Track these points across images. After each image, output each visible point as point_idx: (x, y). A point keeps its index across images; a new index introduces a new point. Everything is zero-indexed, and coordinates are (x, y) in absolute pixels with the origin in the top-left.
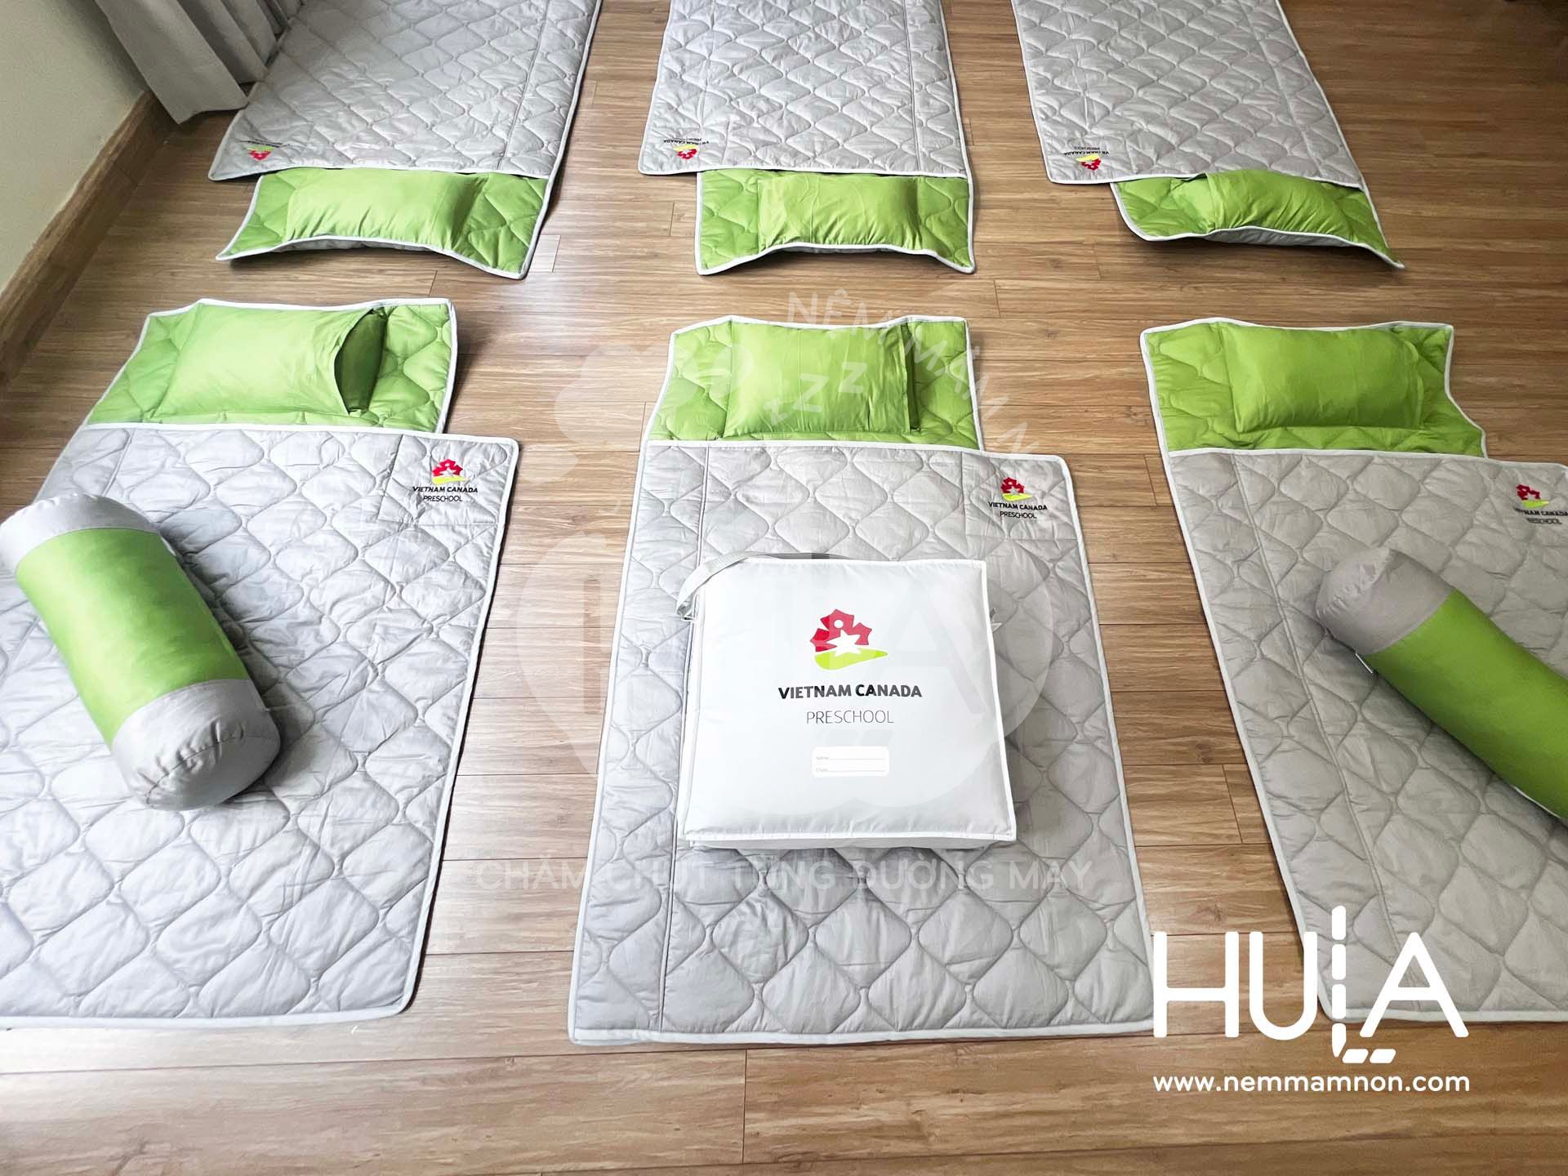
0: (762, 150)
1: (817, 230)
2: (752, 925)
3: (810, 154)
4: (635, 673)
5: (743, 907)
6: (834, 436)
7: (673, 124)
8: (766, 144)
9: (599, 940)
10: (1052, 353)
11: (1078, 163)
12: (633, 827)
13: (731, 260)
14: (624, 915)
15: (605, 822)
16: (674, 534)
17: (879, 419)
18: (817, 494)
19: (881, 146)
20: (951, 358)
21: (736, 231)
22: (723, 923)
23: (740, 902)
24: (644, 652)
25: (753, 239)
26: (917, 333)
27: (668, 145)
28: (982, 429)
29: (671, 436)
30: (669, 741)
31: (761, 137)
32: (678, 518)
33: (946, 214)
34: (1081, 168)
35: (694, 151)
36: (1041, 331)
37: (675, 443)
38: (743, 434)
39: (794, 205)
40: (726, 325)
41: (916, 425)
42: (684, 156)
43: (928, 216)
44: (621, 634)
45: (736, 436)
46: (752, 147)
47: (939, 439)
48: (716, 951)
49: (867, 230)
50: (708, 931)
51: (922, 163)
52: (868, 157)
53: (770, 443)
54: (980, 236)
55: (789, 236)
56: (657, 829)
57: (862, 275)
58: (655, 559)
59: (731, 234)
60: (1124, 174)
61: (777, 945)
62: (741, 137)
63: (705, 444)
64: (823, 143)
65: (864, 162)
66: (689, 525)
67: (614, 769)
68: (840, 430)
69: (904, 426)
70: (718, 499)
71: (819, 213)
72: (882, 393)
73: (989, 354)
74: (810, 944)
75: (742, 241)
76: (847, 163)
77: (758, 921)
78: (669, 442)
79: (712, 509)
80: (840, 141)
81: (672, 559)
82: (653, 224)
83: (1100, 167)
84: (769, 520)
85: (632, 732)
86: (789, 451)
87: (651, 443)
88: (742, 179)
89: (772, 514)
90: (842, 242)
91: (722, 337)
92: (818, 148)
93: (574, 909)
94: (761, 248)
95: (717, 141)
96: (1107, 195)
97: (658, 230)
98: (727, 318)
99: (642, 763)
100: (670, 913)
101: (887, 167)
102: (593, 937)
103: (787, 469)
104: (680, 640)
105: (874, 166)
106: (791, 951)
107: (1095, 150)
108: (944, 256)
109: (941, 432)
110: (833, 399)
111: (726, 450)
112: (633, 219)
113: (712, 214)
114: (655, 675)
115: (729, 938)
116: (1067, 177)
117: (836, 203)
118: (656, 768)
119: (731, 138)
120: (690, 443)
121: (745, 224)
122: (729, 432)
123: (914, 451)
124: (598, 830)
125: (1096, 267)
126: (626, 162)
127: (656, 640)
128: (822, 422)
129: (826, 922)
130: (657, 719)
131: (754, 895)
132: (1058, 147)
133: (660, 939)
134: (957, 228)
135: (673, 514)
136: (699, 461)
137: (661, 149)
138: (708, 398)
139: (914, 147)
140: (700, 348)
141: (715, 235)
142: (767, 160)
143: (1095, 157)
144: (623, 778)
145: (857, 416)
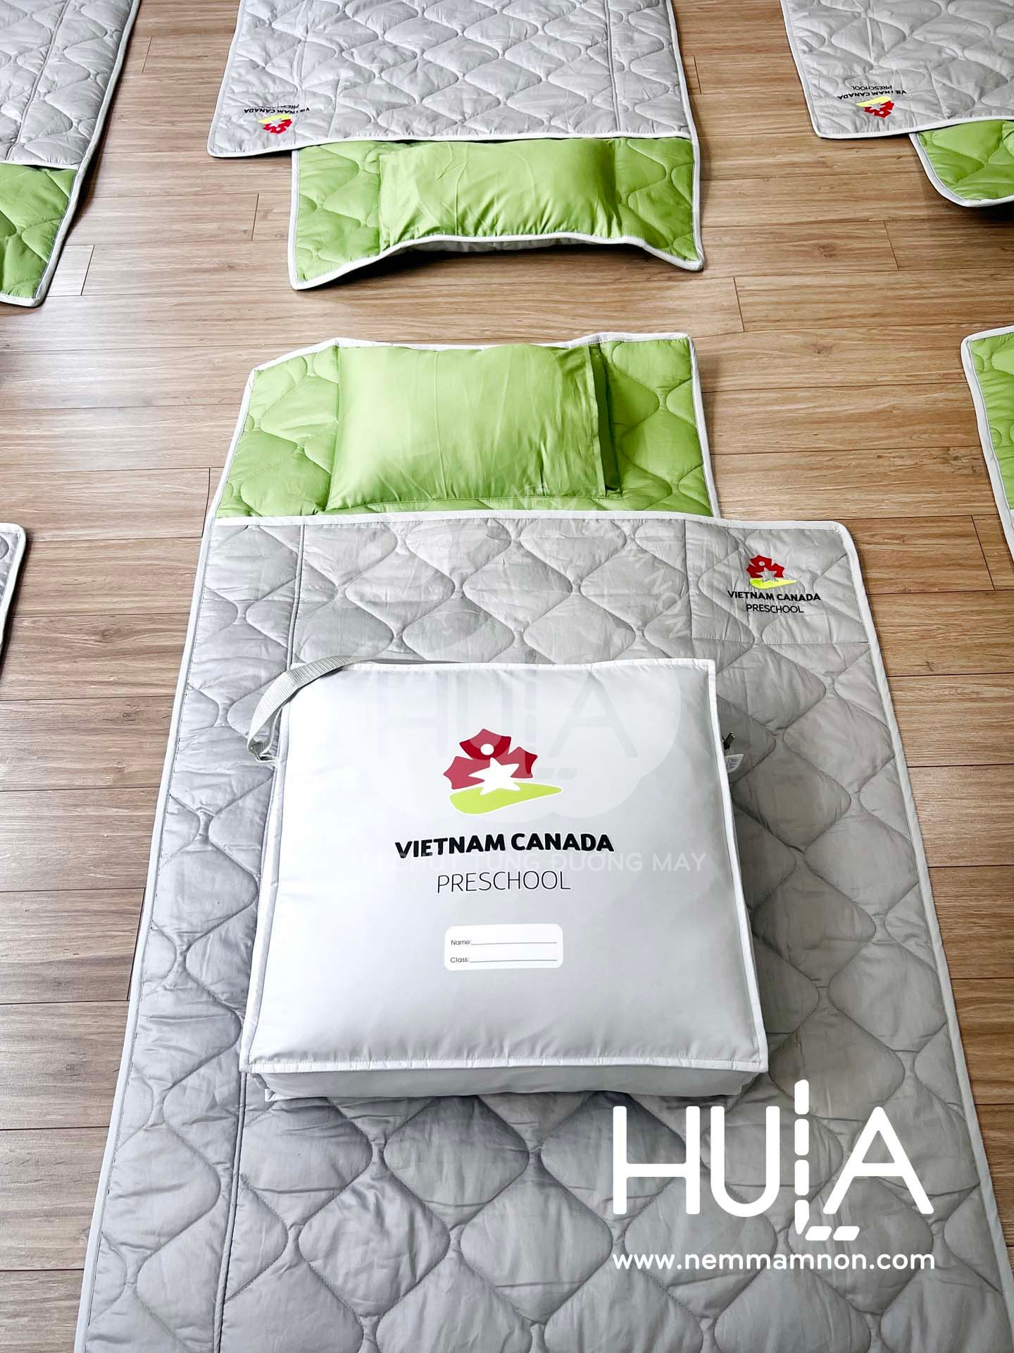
0: (386, 114)
1: (464, 217)
2: (359, 1225)
3: (457, 117)
4: (189, 848)
5: (347, 1197)
6: (491, 504)
7: (258, 89)
8: (392, 107)
9: (123, 1249)
10: (823, 377)
11: (859, 109)
12: (178, 1076)
13: (338, 265)
14: (162, 1210)
15: (138, 1071)
16: (253, 649)
17: (556, 476)
18: (466, 588)
19: (561, 101)
20: (669, 389)
21: (348, 228)
22: (316, 1221)
23: (342, 1187)
24: (203, 818)
25: (372, 235)
26: (615, 357)
27: (250, 116)
28: (716, 488)
29: (249, 512)
30: (237, 946)
31: (385, 97)
32: (258, 626)
33: (658, 188)
34: (863, 115)
35: (288, 123)
36: (806, 346)
37: (252, 521)
38: (355, 506)
39: (430, 183)
40: (330, 352)
41: (614, 484)
42: (274, 130)
43: (632, 190)
44: (169, 795)
45: (344, 508)
46: (371, 112)
47: (651, 503)
48: (304, 1266)
49: (538, 212)
50: (292, 1234)
51: (622, 119)
52: (543, 117)
53: (394, 516)
54: (712, 217)
55: (423, 226)
56: (217, 1081)
57: (534, 279)
58: (222, 685)
59: (340, 231)
60: (929, 119)
61: (399, 1255)
62: (357, 99)
63: (299, 521)
64: (475, 101)
65: (539, 124)
66: (272, 635)
67: (155, 991)
68: (501, 494)
69: (596, 484)
70: (317, 598)
71: (467, 192)
72: (561, 436)
73: (725, 382)
74: (451, 1254)
75: (358, 239)
76: (511, 126)
77: (369, 1217)
78: (245, 520)
79: (309, 612)
80: (500, 97)
81: (249, 684)
82: (228, 225)
83: (893, 112)
84: (394, 626)
85: (180, 935)
86: (423, 527)
87: (218, 522)
88: (356, 156)
89: (398, 617)
90: (502, 232)
91: (325, 369)
92: (468, 109)
93: (86, 1204)
94: (383, 246)
95: (322, 107)
96: (905, 151)
97: (236, 232)
98: (332, 342)
99: (196, 981)
100: (232, 1207)
101: (570, 129)
102: (115, 1246)
103: (422, 555)
104: (258, 800)
105: (549, 129)
106: (422, 1266)
107: (884, 90)
108: (656, 246)
109: (654, 493)
110: (487, 446)
111: (330, 529)
112: (199, 219)
113: (313, 206)
114: (218, 850)
115: (324, 1245)
116: (844, 129)
117: (491, 178)
118: (216, 989)
119: (341, 100)
120: (275, 519)
121: (359, 215)
122: (334, 502)
123: (612, 522)
124: (127, 1083)
125: (892, 253)
126: (190, 143)
127: (221, 800)
128: (472, 484)
129: (476, 1220)
130: (219, 914)
131: (365, 1178)
132: (829, 88)
133: (218, 1248)
134: (677, 208)
135: (250, 621)
136: (291, 546)
137: (241, 122)
138: (303, 457)
139: (612, 98)
140: (291, 389)
141: (319, 235)
142: (394, 128)
143: (884, 99)
144: (166, 1003)
145: (524, 472)
